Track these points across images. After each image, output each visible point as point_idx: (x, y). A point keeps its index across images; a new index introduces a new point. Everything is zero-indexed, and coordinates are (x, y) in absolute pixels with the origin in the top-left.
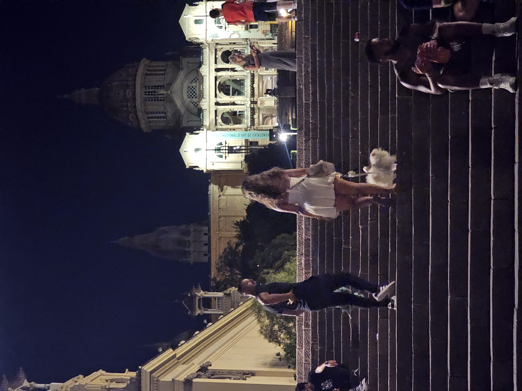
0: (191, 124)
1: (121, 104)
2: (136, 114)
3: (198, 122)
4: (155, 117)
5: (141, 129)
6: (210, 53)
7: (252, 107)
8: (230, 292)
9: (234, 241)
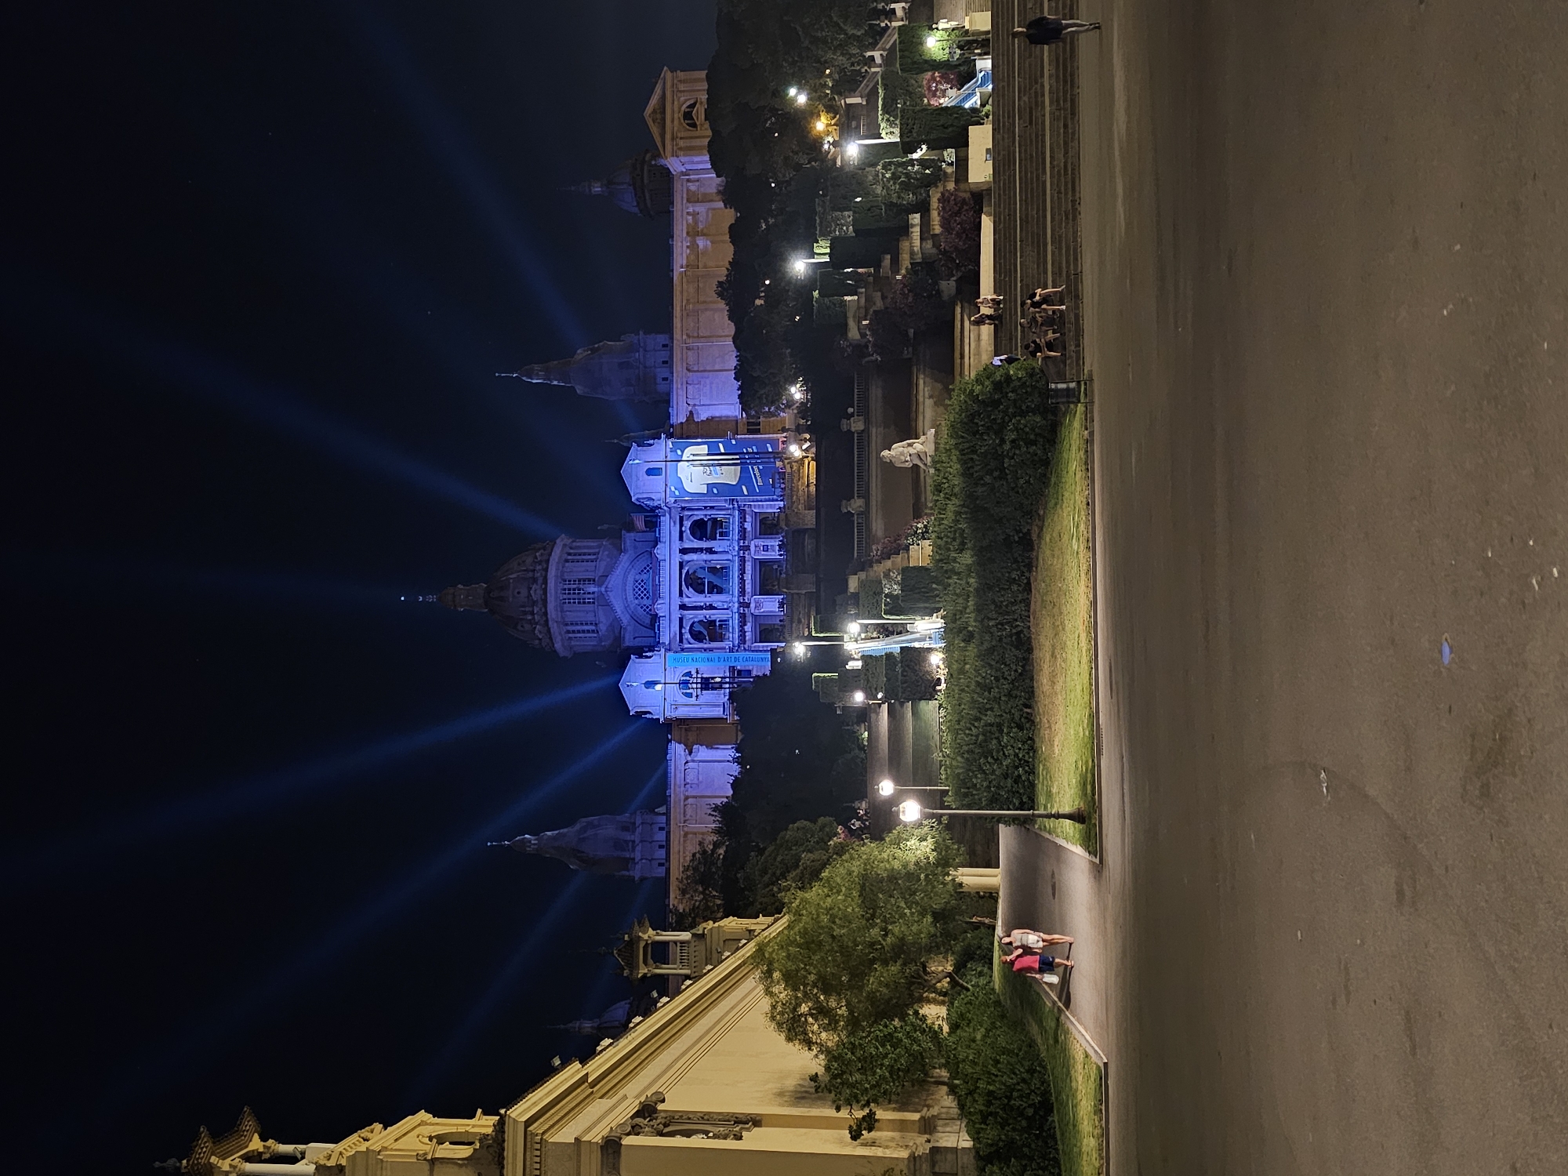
0: (638, 642)
1: (523, 609)
2: (548, 625)
3: (650, 638)
4: (579, 632)
5: (555, 651)
6: (672, 524)
7: (742, 612)
8: (704, 931)
9: (711, 838)
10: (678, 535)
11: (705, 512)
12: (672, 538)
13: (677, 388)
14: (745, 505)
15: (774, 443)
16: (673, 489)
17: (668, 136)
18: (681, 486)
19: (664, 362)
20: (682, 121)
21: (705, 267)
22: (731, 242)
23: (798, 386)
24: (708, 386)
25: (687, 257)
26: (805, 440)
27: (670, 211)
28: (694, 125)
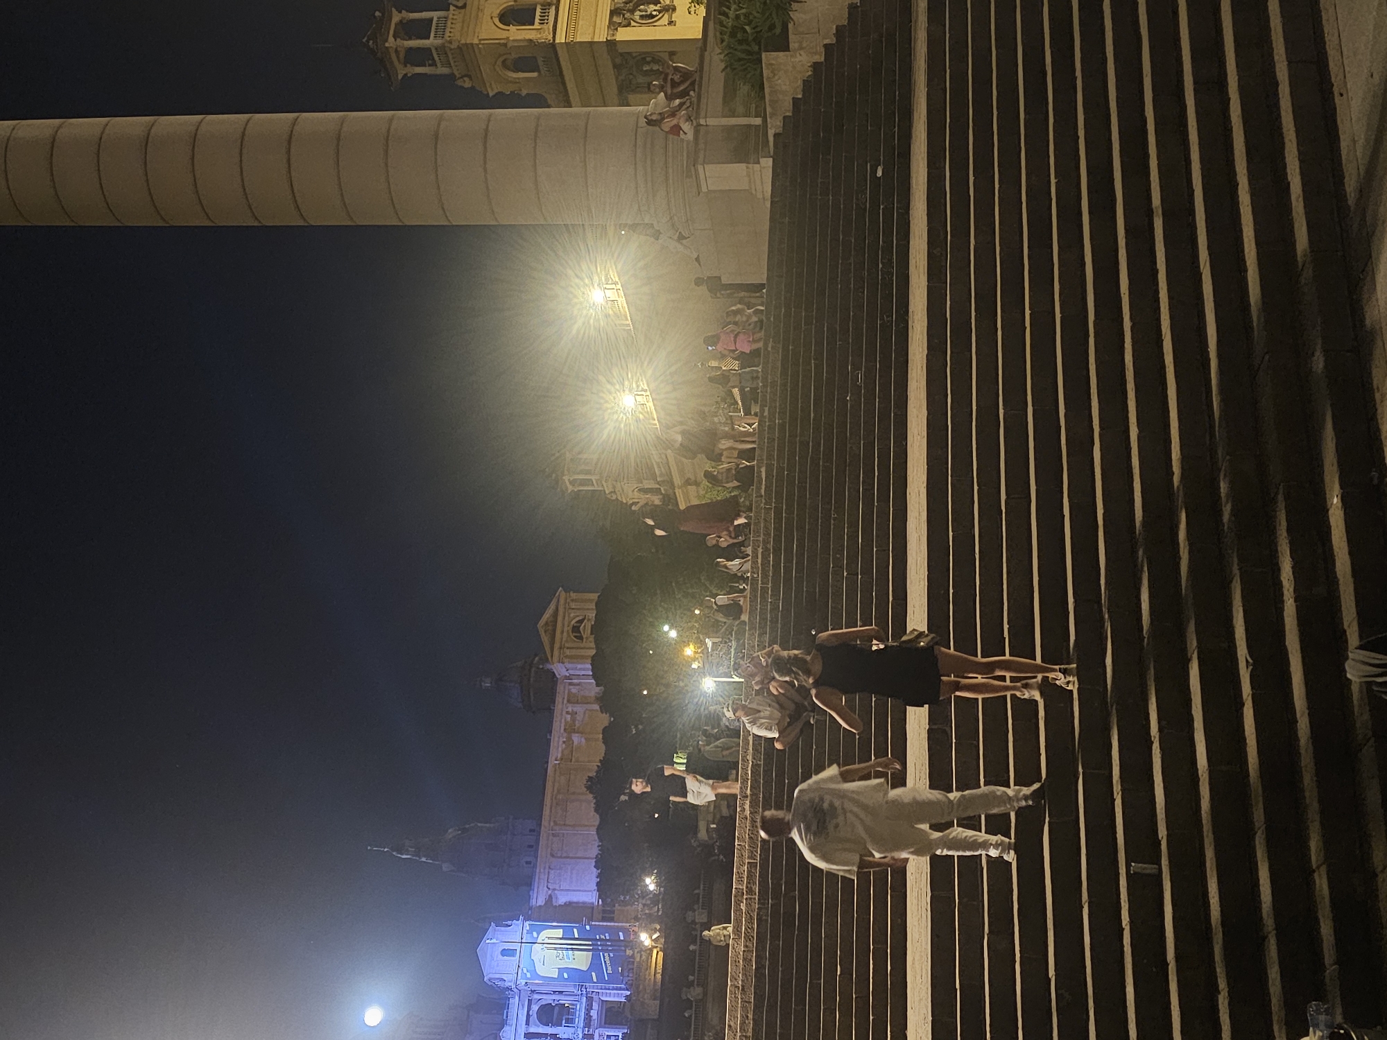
6: (521, 1007)
10: (525, 1019)
11: (554, 997)
12: (519, 1022)
13: (540, 872)
14: (593, 992)
15: (626, 931)
16: (525, 971)
17: (557, 646)
18: (533, 969)
19: (530, 846)
20: (570, 631)
21: (577, 761)
22: (603, 742)
23: (653, 877)
24: (569, 873)
25: (562, 752)
26: (655, 931)
27: (551, 709)
28: (581, 638)
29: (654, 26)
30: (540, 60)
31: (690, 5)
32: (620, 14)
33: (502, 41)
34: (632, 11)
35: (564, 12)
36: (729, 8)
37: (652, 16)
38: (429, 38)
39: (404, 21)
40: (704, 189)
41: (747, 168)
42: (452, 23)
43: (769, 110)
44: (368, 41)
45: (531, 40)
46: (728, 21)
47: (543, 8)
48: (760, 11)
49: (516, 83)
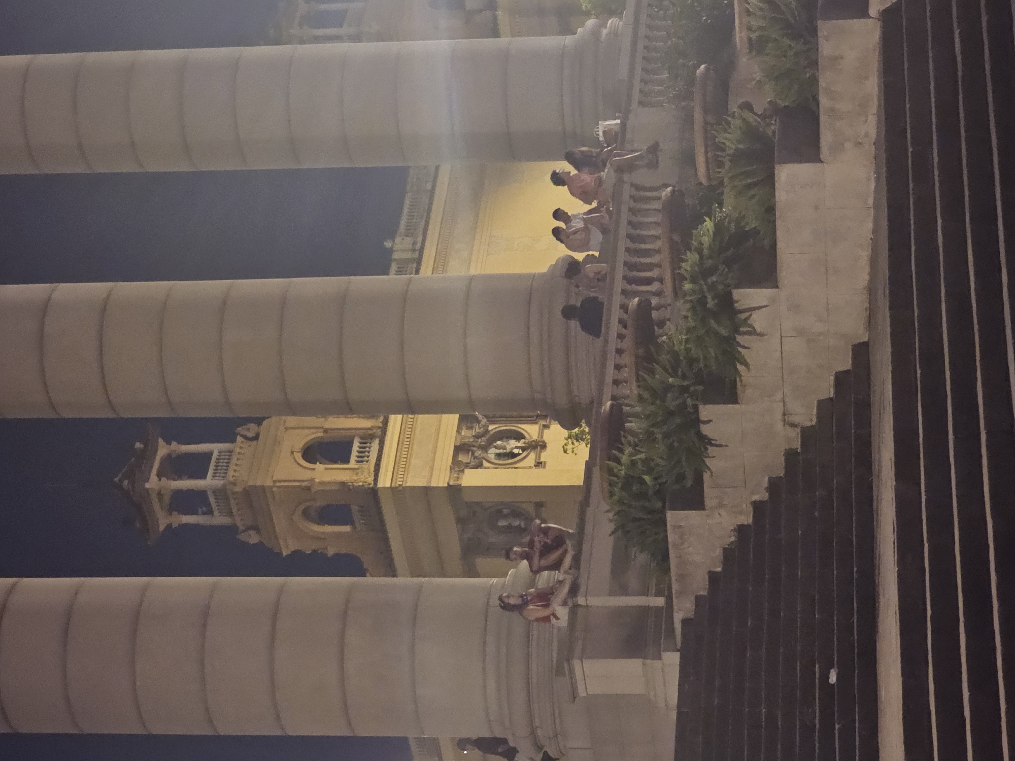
29: (515, 468)
30: (355, 508)
31: (566, 441)
32: (468, 451)
33: (304, 484)
34: (485, 448)
35: (391, 447)
36: (621, 451)
37: (513, 455)
38: (204, 477)
39: (174, 456)
40: (582, 693)
41: (644, 664)
42: (238, 459)
43: (675, 587)
44: (121, 481)
45: (343, 484)
46: (620, 468)
47: (363, 441)
48: (665, 457)
49: (318, 538)
